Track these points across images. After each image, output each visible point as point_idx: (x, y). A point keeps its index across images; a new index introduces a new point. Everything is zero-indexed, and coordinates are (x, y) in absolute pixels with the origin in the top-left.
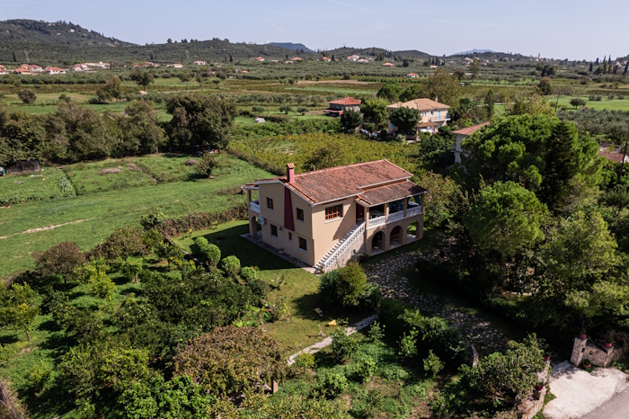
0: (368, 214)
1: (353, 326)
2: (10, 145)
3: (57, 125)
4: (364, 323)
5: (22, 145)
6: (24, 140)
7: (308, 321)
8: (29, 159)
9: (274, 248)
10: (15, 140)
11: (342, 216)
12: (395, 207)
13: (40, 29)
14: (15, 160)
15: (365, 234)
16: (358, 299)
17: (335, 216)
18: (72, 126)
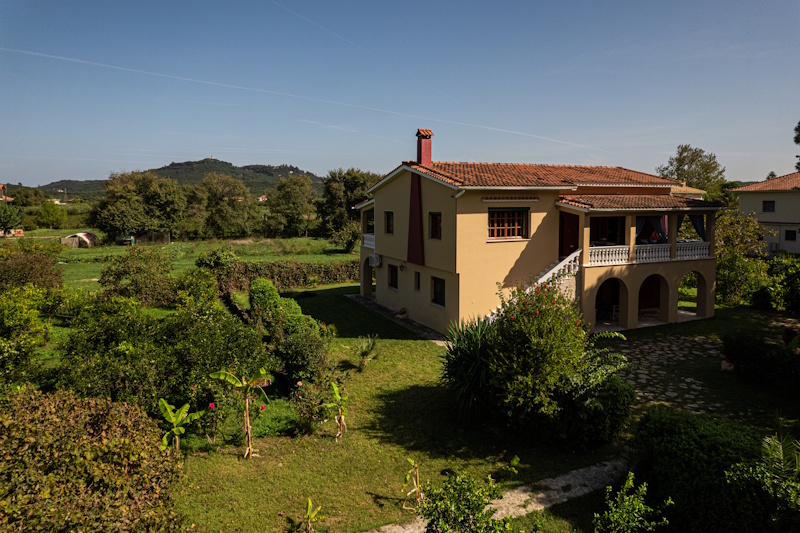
0: (587, 232)
1: (535, 490)
2: (147, 213)
3: (199, 194)
4: (576, 483)
5: (158, 213)
6: (162, 207)
7: (394, 449)
8: (162, 230)
9: (388, 311)
10: (153, 207)
11: (526, 236)
12: (650, 227)
13: (266, 172)
14: (146, 229)
15: (580, 277)
16: (557, 395)
17: (511, 233)
18: (215, 199)
